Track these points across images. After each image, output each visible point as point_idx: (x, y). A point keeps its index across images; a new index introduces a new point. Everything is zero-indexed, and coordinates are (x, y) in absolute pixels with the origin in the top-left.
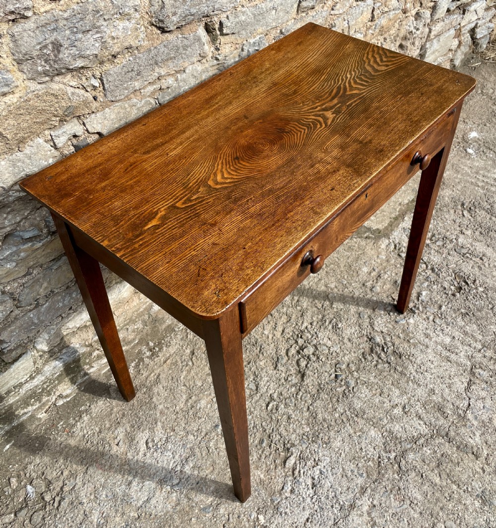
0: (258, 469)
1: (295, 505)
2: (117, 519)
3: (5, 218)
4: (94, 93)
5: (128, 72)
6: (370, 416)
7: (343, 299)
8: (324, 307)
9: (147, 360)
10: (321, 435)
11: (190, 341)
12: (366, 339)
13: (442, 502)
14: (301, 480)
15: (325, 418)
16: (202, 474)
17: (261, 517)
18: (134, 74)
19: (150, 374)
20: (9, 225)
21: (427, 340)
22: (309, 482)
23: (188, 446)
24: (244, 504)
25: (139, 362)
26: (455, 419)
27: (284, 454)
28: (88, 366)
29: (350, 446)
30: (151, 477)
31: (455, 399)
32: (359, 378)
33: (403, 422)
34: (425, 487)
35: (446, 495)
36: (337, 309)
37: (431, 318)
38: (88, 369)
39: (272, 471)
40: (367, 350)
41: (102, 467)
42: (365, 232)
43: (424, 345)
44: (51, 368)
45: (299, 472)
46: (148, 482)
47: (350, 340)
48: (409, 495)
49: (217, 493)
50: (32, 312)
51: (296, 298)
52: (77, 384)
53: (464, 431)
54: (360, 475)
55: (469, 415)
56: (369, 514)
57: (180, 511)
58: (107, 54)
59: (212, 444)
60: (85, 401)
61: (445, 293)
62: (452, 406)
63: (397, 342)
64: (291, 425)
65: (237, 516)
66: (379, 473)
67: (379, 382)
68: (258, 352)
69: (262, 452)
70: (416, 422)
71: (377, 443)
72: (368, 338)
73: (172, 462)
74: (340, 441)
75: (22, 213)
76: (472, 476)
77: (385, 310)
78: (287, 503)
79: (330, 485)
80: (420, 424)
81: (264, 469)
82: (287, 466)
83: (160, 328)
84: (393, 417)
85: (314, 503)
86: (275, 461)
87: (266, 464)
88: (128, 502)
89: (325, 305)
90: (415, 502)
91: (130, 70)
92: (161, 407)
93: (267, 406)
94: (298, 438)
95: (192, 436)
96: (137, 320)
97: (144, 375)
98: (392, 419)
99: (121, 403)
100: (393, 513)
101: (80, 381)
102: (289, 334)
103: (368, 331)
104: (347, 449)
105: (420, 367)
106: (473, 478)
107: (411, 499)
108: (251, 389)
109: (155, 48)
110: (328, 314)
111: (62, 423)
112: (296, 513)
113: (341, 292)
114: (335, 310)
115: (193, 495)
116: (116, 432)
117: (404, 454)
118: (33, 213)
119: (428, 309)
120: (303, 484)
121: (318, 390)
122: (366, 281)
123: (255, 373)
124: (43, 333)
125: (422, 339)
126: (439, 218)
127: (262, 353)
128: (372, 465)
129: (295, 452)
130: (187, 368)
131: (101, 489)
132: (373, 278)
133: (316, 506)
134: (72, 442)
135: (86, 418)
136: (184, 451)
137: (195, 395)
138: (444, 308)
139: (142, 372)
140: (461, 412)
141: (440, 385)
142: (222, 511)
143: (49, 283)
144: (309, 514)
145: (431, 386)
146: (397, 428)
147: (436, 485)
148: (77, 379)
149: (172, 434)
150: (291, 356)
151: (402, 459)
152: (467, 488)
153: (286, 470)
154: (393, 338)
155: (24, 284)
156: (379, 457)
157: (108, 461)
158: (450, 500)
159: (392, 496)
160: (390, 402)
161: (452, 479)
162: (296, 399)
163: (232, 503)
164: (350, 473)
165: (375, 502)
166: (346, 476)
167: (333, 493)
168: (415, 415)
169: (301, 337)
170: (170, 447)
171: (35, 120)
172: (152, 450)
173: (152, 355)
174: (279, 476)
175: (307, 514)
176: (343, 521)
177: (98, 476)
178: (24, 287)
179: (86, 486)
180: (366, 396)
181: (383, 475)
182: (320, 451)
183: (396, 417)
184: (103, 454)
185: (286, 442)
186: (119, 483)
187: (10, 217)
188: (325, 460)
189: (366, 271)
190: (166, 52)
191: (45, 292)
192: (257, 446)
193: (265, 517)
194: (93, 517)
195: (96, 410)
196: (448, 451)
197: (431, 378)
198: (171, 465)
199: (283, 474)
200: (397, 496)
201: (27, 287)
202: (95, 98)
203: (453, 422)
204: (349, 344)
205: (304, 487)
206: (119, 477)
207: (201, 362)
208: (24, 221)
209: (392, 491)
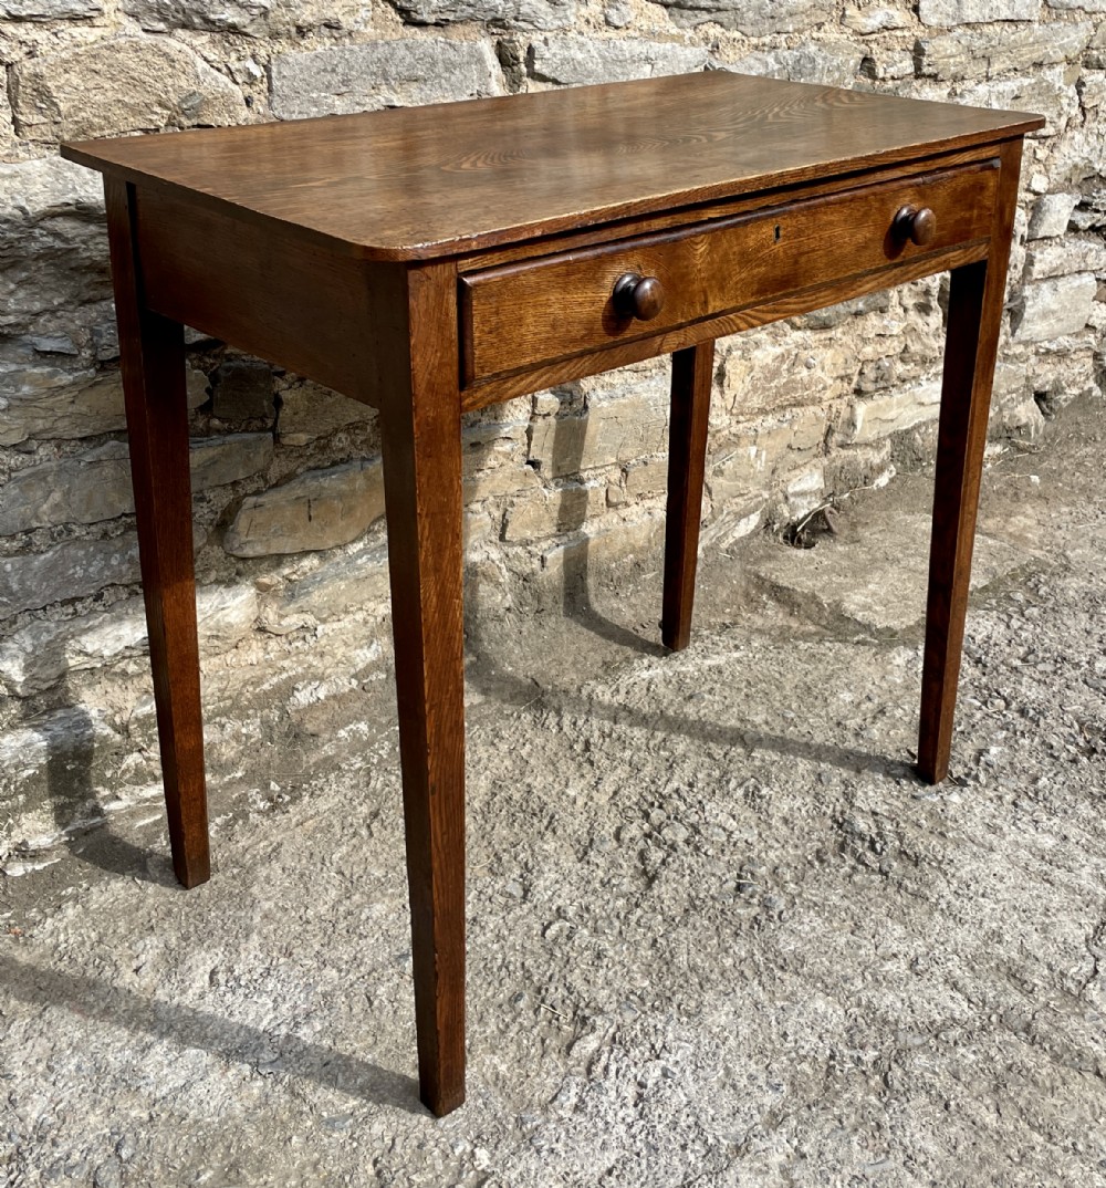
0: (494, 1053)
1: (582, 1137)
2: (92, 1119)
3: (12, 293)
4: (248, 90)
5: (325, 70)
6: (819, 969)
7: (782, 745)
8: (728, 757)
9: (254, 818)
10: (679, 996)
11: (374, 793)
12: (829, 822)
13: (996, 1166)
14: (607, 1084)
15: (695, 964)
16: (340, 1047)
17: (483, 1155)
18: (336, 79)
19: (258, 843)
20: (16, 311)
21: (990, 837)
22: (630, 1092)
23: (319, 989)
24: (442, 1121)
25: (235, 819)
26: (1052, 999)
27: (571, 1029)
28: (107, 792)
29: (755, 1027)
30: (204, 1041)
31: (1058, 957)
32: (800, 895)
33: (907, 991)
34: (953, 1130)
35: (1013, 1152)
36: (763, 761)
37: (1009, 797)
38: (106, 800)
39: (531, 1061)
40: (831, 845)
41: (84, 1009)
42: (857, 633)
43: (983, 846)
44: (19, 744)
45: (606, 1069)
46: (194, 1051)
47: (786, 821)
48: (906, 1141)
49: (372, 1090)
50: (10, 560)
51: (660, 735)
52: (69, 828)
53: (1075, 1026)
54: (772, 1087)
55: (1094, 993)
56: (785, 1171)
57: (264, 1120)
58: (287, 18)
59: (381, 990)
60: (80, 879)
61: (1052, 756)
62: (1046, 972)
63: (910, 833)
64: (601, 972)
65: (415, 1143)
66: (827, 1089)
67: (853, 907)
68: (543, 829)
69: (514, 1020)
70: (944, 994)
71: (829, 1027)
72: (836, 821)
73: (271, 1016)
74: (727, 1014)
75: (48, 296)
76: (1090, 1118)
77: (887, 774)
78: (561, 1130)
79: (685, 1100)
80: (952, 998)
81: (512, 1055)
82: (575, 1052)
83: (304, 758)
84: (881, 978)
85: (634, 1137)
86: (543, 1041)
87: (519, 1045)
88: (130, 1086)
89: (732, 754)
90: (922, 1158)
91: (329, 69)
92: (267, 905)
93: (546, 928)
94: (615, 998)
95: (334, 971)
96: (251, 712)
97: (240, 845)
98: (877, 980)
99: (168, 891)
100: (855, 1177)
101: (78, 823)
102: (629, 798)
103: (838, 808)
104: (745, 1031)
105: (968, 886)
106: (1094, 1124)
107: (910, 1152)
108: (511, 895)
109: (387, 43)
110: (739, 769)
111: (7, 915)
112: (581, 1153)
113: (778, 733)
114: (757, 763)
115: (307, 1088)
116: (141, 945)
117: (900, 1055)
118: (71, 307)
119: (1001, 781)
120: (613, 1094)
121: (686, 911)
122: (846, 718)
123: (526, 864)
124: (23, 633)
125: (978, 833)
126: (1049, 625)
127: (554, 831)
128: (810, 1071)
129: (603, 1026)
130: (354, 841)
131: (68, 1052)
132: (865, 714)
133: (638, 1144)
134: (23, 957)
135: (71, 911)
136: (307, 998)
137: (363, 893)
138: (1043, 781)
139: (239, 838)
140: (1070, 984)
141: (1019, 925)
142: (377, 1128)
143: (67, 494)
144: (618, 1161)
145: (994, 925)
146: (888, 1000)
147: (985, 1128)
148: (73, 818)
149: (282, 960)
150: (626, 841)
151: (894, 1065)
152: (1074, 1144)
153: (571, 1063)
154: (902, 825)
155: (11, 470)
156: (832, 1057)
157: (103, 1000)
158: (1020, 1164)
159: (855, 1139)
160: (876, 948)
161: (1033, 1120)
162: (626, 920)
163: (409, 1115)
164: (743, 1081)
165: (805, 1148)
166: (734, 1087)
167: (691, 1119)
168: (941, 980)
169: (661, 807)
170: (270, 987)
171: (120, 96)
172: (223, 988)
173: (273, 809)
174: (548, 1073)
175: (609, 1159)
176: (710, 1180)
177: (68, 1025)
178: (10, 479)
179: (30, 1043)
180: (814, 929)
181: (837, 1093)
182: (669, 1028)
183: (889, 977)
184: (93, 985)
185: (582, 1005)
186: (119, 1045)
187: (21, 294)
188: (679, 1048)
189: (848, 700)
190: (407, 60)
191: (54, 518)
192: (500, 1006)
193: (493, 1155)
194: (28, 1108)
195: (102, 899)
196: (1026, 1060)
197: (993, 910)
198: (265, 1022)
199: (562, 1070)
200: (871, 1142)
201: (17, 480)
202: (248, 102)
203: (1048, 1005)
204: (784, 830)
205: (612, 1099)
206: (125, 1033)
207: (393, 832)
208: (47, 316)
209: (856, 1130)
